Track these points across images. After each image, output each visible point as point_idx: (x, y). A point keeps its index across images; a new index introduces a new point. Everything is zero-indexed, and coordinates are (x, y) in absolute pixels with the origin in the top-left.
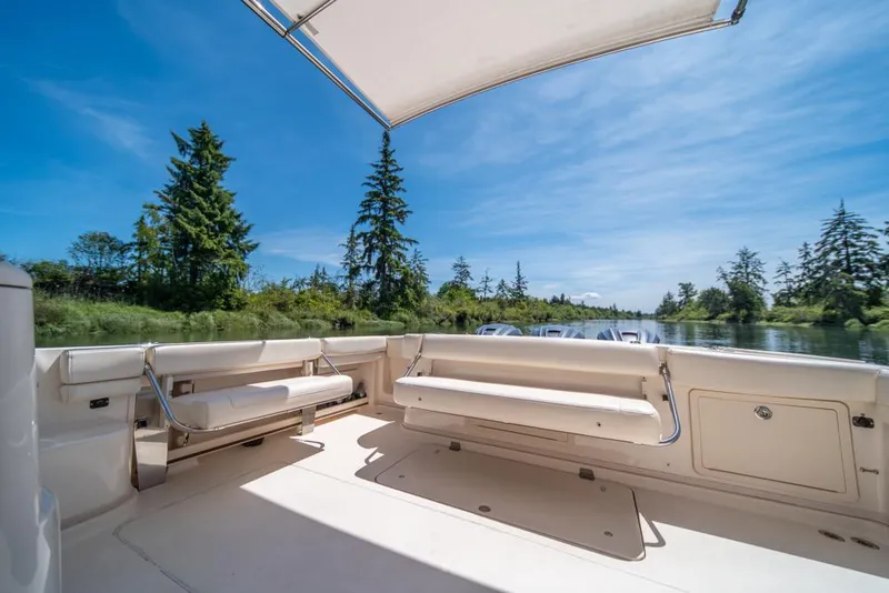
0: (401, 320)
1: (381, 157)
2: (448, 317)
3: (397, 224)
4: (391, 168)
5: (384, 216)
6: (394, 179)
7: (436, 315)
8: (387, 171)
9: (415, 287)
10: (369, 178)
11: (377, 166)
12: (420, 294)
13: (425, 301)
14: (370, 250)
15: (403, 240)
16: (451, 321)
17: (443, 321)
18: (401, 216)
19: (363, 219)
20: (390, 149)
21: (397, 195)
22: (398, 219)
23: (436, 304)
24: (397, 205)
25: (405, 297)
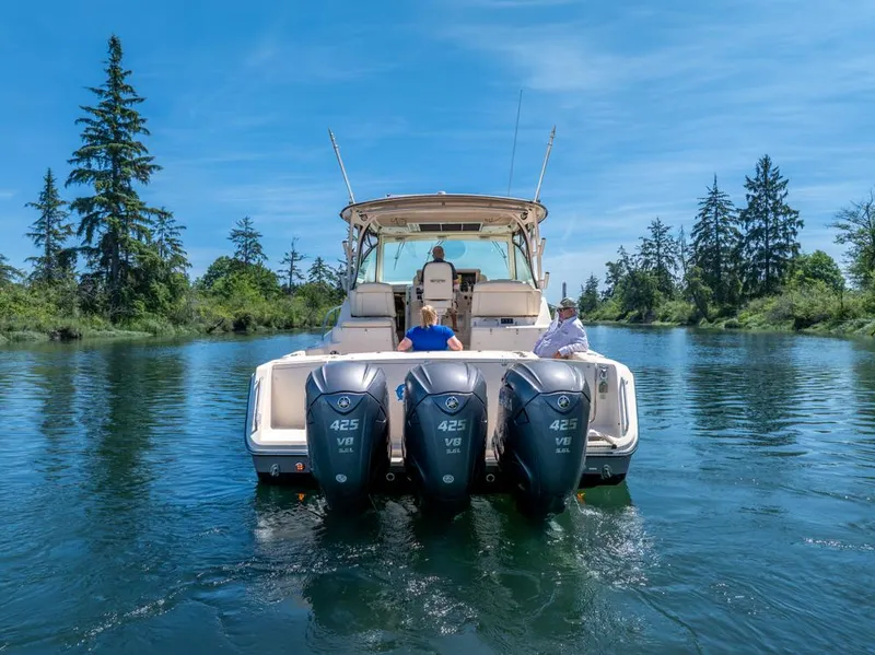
0: (147, 329)
1: (108, 77)
2: (221, 322)
3: (135, 184)
4: (124, 96)
5: (114, 172)
6: (132, 115)
7: (201, 321)
8: (117, 99)
9: (166, 280)
10: (88, 109)
11: (100, 92)
12: (175, 291)
13: (183, 300)
14: (90, 223)
15: (146, 210)
16: (224, 328)
17: (211, 329)
18: (143, 171)
19: (79, 176)
20: (123, 66)
21: (135, 138)
22: (137, 176)
23: (201, 304)
24: (136, 156)
25: (154, 295)
